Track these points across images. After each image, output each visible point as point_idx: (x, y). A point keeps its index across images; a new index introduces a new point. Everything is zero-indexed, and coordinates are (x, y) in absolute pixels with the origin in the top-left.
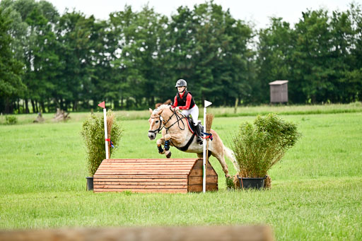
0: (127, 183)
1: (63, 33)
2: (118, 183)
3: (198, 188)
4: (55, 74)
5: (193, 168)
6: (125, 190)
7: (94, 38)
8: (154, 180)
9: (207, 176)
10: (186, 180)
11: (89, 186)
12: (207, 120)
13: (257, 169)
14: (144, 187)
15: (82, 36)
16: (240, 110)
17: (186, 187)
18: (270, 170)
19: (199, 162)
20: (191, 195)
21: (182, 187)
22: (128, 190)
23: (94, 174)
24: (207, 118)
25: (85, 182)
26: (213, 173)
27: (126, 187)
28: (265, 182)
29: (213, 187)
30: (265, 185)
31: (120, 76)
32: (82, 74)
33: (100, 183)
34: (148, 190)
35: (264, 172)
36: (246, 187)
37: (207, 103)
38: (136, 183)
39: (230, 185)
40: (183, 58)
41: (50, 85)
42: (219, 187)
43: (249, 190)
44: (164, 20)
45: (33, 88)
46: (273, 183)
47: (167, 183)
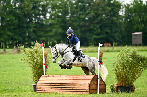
1: (17, 5)
2: (50, 88)
3: (94, 91)
4: (12, 27)
5: (92, 80)
6: (54, 92)
8: (70, 87)
9: (100, 85)
10: (88, 87)
11: (34, 89)
12: (100, 54)
13: (127, 81)
16: (116, 48)
17: (88, 91)
18: (135, 82)
20: (91, 95)
21: (86, 91)
22: (56, 92)
23: (37, 83)
24: (100, 53)
25: (32, 87)
27: (55, 90)
28: (132, 88)
30: (132, 90)
31: (48, 29)
33: (40, 88)
34: (67, 92)
35: (132, 83)
36: (122, 91)
37: (100, 45)
38: (61, 88)
39: (112, 90)
40: (84, 20)
42: (106, 91)
43: (123, 93)
46: (136, 89)
47: (78, 89)
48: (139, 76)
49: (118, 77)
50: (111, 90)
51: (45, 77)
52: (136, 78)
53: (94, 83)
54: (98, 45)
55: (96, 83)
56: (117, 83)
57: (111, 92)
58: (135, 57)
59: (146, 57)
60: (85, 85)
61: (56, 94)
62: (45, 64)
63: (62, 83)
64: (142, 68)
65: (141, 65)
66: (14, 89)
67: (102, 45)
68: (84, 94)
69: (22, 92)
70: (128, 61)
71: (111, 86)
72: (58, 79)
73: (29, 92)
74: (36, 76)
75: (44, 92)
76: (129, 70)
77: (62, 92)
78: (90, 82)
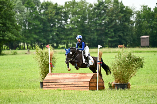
0: (59, 85)
3: (94, 88)
4: (38, 31)
5: (92, 78)
6: (58, 89)
7: (57, 14)
8: (72, 84)
9: (99, 82)
10: (88, 84)
12: (99, 55)
14: (67, 87)
15: (51, 13)
17: (88, 87)
19: (95, 75)
21: (86, 87)
22: (60, 89)
23: (43, 80)
24: (99, 54)
26: (102, 81)
27: (59, 87)
28: (128, 86)
29: (102, 88)
30: (127, 87)
32: (51, 31)
33: (46, 85)
34: (70, 89)
35: (127, 81)
38: (64, 85)
41: (35, 36)
44: (91, 6)
45: (28, 37)
47: (79, 86)
48: (134, 74)
49: (115, 75)
50: (109, 87)
51: (50, 75)
52: (132, 76)
53: (93, 81)
54: (98, 47)
55: (95, 80)
56: (114, 81)
57: (109, 88)
58: (131, 58)
59: (141, 58)
60: (85, 82)
61: (60, 90)
62: (50, 64)
63: (65, 80)
64: (137, 68)
65: (136, 65)
66: (24, 85)
67: (101, 46)
68: (84, 90)
69: (30, 88)
70: (124, 61)
71: (109, 83)
72: (62, 77)
73: (36, 88)
74: (43, 74)
75: (49, 88)
76: (125, 69)
77: (66, 89)
78: (90, 79)
